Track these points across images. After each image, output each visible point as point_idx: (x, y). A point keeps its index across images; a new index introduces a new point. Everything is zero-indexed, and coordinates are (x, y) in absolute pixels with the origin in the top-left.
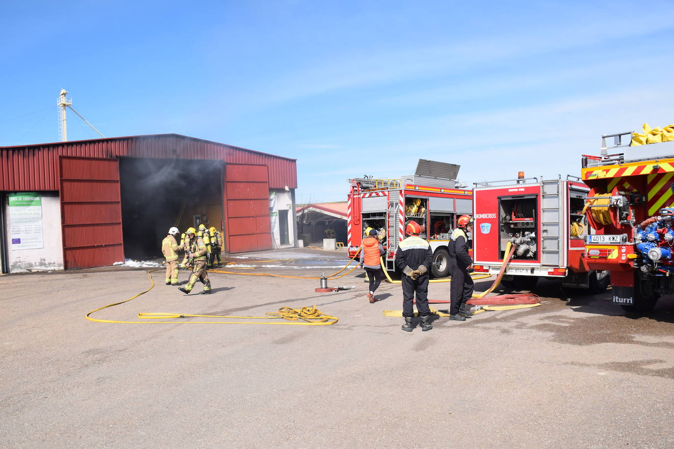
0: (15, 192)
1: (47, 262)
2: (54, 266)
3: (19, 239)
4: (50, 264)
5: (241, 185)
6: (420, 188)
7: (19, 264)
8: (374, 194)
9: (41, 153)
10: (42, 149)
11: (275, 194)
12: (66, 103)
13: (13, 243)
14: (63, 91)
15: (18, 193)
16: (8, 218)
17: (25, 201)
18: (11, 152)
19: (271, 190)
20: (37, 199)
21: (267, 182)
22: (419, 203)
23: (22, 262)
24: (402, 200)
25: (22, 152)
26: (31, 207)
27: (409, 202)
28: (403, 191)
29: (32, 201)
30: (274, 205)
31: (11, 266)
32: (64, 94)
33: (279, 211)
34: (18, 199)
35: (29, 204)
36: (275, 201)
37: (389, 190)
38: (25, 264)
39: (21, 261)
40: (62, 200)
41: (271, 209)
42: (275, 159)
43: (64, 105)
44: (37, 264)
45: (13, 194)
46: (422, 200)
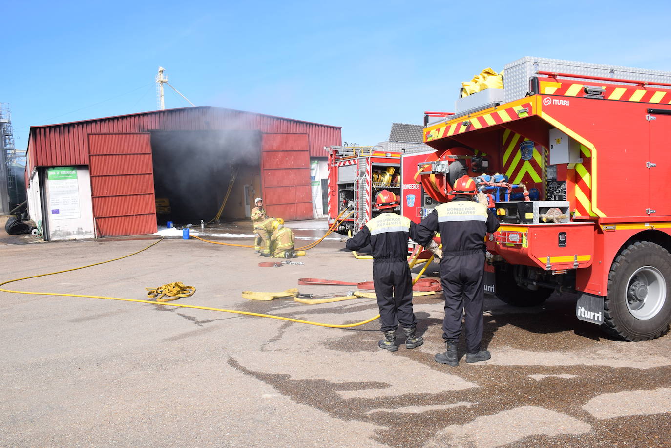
0: (54, 167)
1: (84, 231)
2: (91, 234)
3: (58, 210)
4: (86, 232)
5: (280, 155)
6: (393, 155)
7: (58, 232)
8: (347, 163)
9: (75, 130)
10: (76, 126)
11: (318, 163)
12: (164, 80)
13: (53, 213)
14: (161, 69)
15: (56, 168)
16: (47, 191)
17: (61, 175)
18: (48, 130)
19: (313, 159)
20: (74, 172)
21: (307, 151)
22: (392, 171)
23: (61, 231)
24: (369, 168)
25: (58, 129)
26: (68, 181)
27: (378, 170)
28: (369, 159)
29: (69, 175)
30: (316, 174)
31: (52, 234)
32: (162, 72)
33: (322, 180)
34: (56, 173)
35: (66, 177)
36: (317, 170)
37: (359, 157)
38: (64, 233)
39: (60, 229)
40: (91, 174)
41: (313, 178)
42: (317, 127)
43: (162, 82)
44: (75, 232)
45: (52, 168)
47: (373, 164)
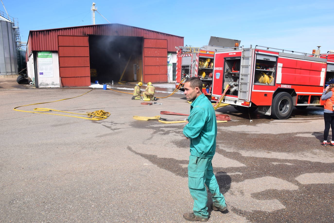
0: (41, 51)
1: (55, 83)
2: (58, 85)
3: (43, 73)
4: (56, 84)
5: (152, 50)
6: (210, 53)
7: (42, 84)
8: (187, 55)
9: (52, 33)
10: (52, 31)
11: (171, 55)
12: (95, 9)
13: (40, 74)
14: (94, 3)
15: (42, 52)
16: (37, 63)
17: (45, 56)
18: (38, 33)
19: (169, 52)
20: (50, 54)
21: (166, 48)
22: (209, 61)
23: (44, 83)
24: (197, 58)
25: (43, 32)
26: (48, 58)
27: (202, 60)
28: (198, 54)
29: (48, 56)
30: (170, 60)
31: (39, 84)
32: (94, 5)
33: (173, 63)
34: (44, 54)
35: (47, 57)
36: (171, 58)
37: (193, 53)
38: (45, 84)
39: (44, 82)
40: (59, 55)
41: (168, 62)
42: (172, 36)
43: (94, 10)
44: (51, 84)
45: (40, 52)
46: (210, 59)
47: (200, 57)
